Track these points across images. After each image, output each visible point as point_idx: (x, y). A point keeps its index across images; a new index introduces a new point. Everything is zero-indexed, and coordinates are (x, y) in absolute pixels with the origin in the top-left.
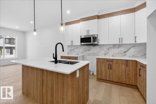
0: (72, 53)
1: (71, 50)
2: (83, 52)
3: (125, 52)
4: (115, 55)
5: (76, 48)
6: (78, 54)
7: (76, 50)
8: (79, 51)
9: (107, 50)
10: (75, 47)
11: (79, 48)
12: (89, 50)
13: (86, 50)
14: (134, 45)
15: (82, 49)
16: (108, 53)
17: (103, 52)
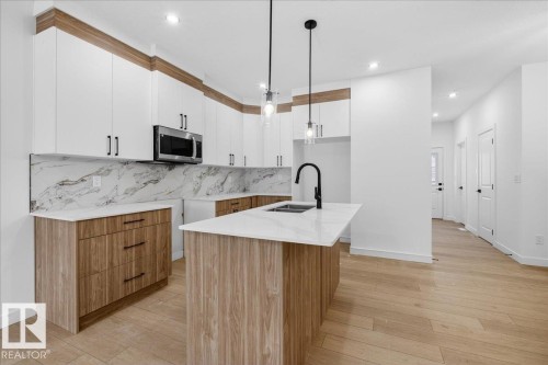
1: (62, 184)
2: (135, 190)
3: (222, 184)
5: (97, 173)
6: (108, 203)
7: (97, 181)
8: (116, 188)
9: (198, 180)
10: (95, 167)
11: (114, 173)
12: (156, 181)
13: (145, 181)
14: (232, 170)
15: (128, 179)
16: (199, 188)
17: (190, 187)
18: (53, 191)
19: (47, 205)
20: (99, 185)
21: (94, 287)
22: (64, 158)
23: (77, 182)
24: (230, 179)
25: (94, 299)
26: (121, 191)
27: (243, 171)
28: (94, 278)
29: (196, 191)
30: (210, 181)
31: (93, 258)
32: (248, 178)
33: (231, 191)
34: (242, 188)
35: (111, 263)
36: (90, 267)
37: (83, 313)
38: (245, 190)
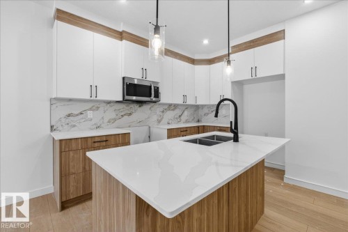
0: (74, 126)
1: (69, 115)
2: (115, 120)
3: (180, 116)
4: (170, 122)
5: (90, 109)
7: (90, 114)
8: (103, 118)
9: (161, 114)
11: (101, 109)
12: (130, 114)
13: (123, 114)
14: (188, 107)
15: (111, 113)
16: (162, 119)
17: (155, 118)
18: (63, 120)
19: (60, 128)
20: (92, 117)
21: (72, 184)
22: (70, 100)
23: (77, 115)
24: (186, 113)
25: (72, 191)
26: (106, 120)
27: (197, 107)
28: (72, 177)
29: (159, 121)
30: (170, 115)
31: (71, 164)
32: (201, 112)
33: (187, 121)
34: (196, 119)
35: (84, 168)
36: (69, 170)
37: (64, 199)
38: (198, 121)
